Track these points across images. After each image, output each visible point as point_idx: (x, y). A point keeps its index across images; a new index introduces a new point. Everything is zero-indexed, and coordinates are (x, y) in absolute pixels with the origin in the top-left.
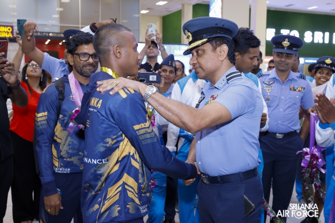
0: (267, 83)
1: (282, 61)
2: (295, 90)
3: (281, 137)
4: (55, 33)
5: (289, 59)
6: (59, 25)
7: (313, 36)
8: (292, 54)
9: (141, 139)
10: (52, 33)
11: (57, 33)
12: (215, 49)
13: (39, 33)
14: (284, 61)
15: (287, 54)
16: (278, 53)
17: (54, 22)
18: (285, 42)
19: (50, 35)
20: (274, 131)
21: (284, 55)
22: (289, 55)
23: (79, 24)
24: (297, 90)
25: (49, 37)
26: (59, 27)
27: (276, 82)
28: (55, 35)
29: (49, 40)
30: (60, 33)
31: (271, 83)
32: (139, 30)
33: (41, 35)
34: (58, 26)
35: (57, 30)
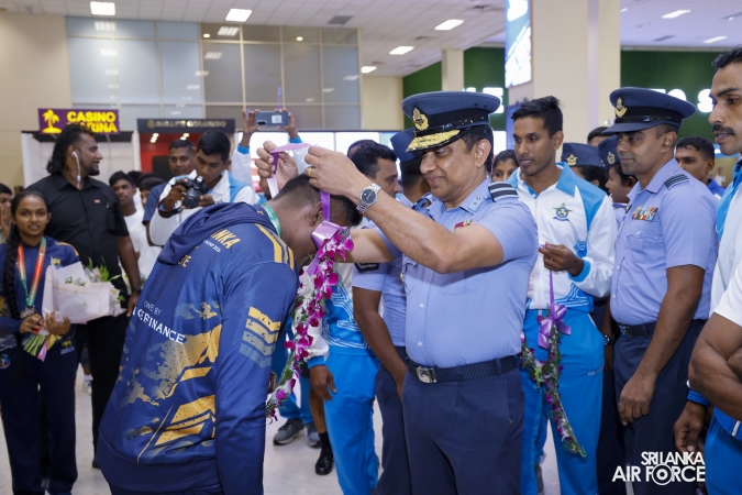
4: (198, 120)
5: (633, 146)
6: (204, 104)
9: (245, 338)
10: (192, 120)
11: (202, 121)
12: (469, 148)
13: (167, 122)
17: (190, 98)
19: (189, 124)
21: (624, 136)
22: (634, 136)
23: (241, 100)
25: (186, 129)
26: (204, 109)
28: (198, 124)
29: (187, 135)
30: (207, 120)
32: (359, 107)
33: (172, 125)
34: (201, 106)
35: (201, 114)
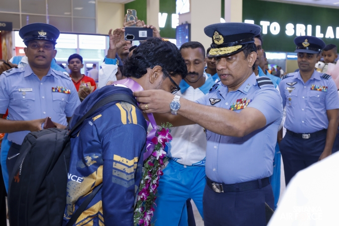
0: (290, 84)
1: (303, 61)
2: (316, 90)
3: (308, 137)
5: (309, 59)
7: (295, 29)
8: (313, 54)
12: (246, 57)
14: (305, 61)
15: (308, 54)
16: (300, 53)
18: (305, 43)
20: (301, 132)
21: (305, 55)
22: (310, 55)
24: (319, 90)
27: (298, 83)
31: (293, 83)
